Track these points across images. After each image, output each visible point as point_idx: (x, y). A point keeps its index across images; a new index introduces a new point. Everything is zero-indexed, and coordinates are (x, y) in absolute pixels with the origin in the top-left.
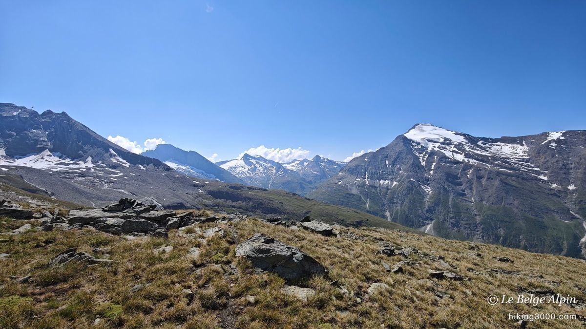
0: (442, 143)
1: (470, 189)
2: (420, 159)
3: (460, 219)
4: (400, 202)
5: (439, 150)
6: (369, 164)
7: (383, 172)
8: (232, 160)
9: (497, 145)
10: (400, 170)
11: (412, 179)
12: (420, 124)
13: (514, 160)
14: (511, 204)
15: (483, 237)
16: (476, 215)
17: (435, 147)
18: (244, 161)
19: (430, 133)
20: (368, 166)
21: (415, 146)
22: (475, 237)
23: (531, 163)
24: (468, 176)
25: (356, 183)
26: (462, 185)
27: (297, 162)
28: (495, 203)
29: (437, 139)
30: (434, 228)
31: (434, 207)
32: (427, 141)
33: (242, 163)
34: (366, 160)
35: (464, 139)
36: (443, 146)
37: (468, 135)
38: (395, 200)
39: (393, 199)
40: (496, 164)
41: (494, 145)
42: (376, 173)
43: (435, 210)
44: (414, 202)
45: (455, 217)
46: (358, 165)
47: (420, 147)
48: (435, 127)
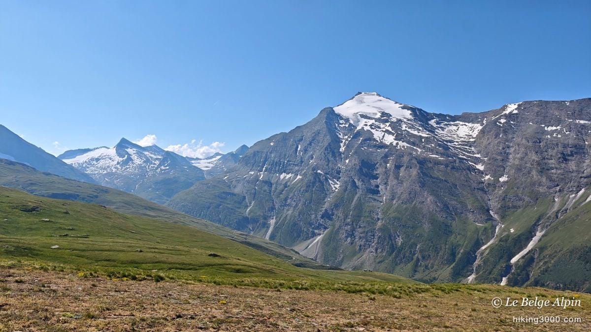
0: (376, 120)
1: (386, 184)
2: (342, 142)
3: (357, 225)
4: (294, 204)
5: (370, 129)
6: (274, 149)
7: (288, 161)
8: (97, 148)
9: (454, 125)
10: (312, 158)
11: (319, 171)
12: (363, 93)
13: (457, 144)
14: (423, 202)
15: (376, 250)
16: (378, 219)
17: (366, 125)
18: (116, 150)
19: (369, 106)
20: (271, 153)
21: (342, 124)
22: (368, 250)
23: (475, 147)
24: (388, 165)
25: (245, 178)
26: (377, 178)
27: (219, 157)
28: (406, 202)
29: (374, 113)
30: (322, 240)
31: (332, 210)
32: (359, 117)
33: (112, 152)
34: (272, 144)
35: (411, 114)
36: (377, 123)
37: (420, 110)
38: (289, 201)
39: (286, 200)
40: (428, 147)
41: (450, 125)
42: (278, 164)
43: (333, 214)
44: (310, 203)
45: (352, 223)
46: (258, 152)
47: (347, 126)
48: (381, 98)
